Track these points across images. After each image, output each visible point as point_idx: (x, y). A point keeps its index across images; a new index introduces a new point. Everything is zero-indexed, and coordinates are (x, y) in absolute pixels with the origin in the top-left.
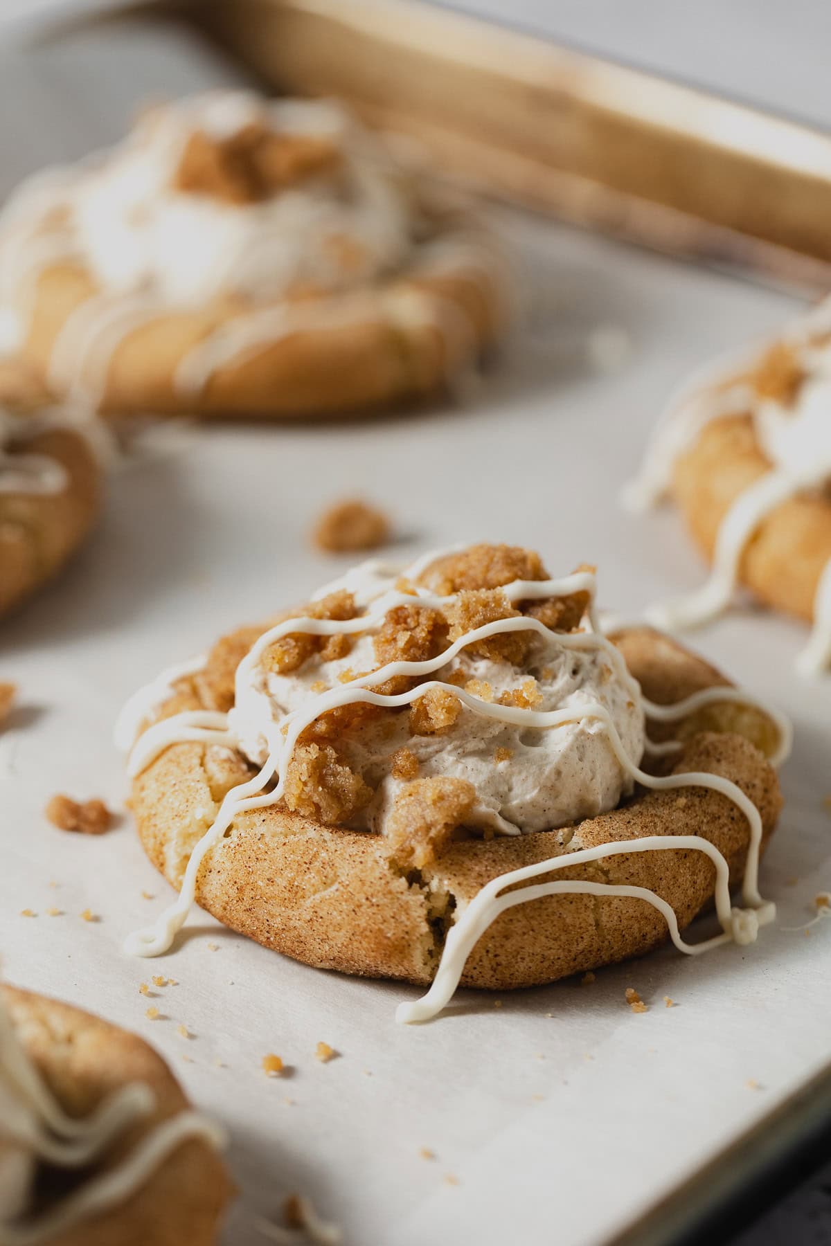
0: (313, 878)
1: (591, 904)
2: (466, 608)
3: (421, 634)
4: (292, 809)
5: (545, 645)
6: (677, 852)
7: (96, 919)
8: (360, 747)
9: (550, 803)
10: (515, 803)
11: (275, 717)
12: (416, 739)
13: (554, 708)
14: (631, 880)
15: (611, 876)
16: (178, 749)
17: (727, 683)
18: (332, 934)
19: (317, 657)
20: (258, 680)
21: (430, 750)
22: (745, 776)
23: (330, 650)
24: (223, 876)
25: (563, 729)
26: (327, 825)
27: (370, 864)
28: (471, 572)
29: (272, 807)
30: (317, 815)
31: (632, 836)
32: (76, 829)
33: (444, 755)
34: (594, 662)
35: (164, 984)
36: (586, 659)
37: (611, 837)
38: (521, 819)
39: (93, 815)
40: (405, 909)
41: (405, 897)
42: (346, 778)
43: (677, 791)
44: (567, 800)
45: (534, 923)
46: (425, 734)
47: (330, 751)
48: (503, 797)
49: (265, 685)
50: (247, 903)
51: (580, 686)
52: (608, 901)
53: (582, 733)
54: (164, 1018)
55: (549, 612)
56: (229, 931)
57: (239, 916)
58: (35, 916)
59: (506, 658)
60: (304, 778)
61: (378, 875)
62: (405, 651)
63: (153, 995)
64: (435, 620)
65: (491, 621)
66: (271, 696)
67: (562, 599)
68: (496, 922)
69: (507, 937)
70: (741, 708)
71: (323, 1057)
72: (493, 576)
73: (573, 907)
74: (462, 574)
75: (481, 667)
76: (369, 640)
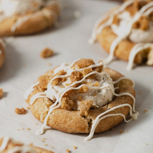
0: (68, 119)
1: (113, 117)
2: (85, 71)
3: (78, 76)
4: (62, 108)
5: (98, 75)
6: (124, 107)
7: (30, 129)
8: (72, 96)
9: (103, 101)
10: (98, 102)
11: (56, 93)
12: (81, 94)
13: (101, 86)
14: (118, 112)
15: (115, 112)
16: (39, 99)
17: (123, 76)
18: (72, 128)
19: (61, 82)
20: (52, 87)
21: (84, 95)
22: (131, 92)
23: (63, 80)
24: (52, 120)
25: (104, 89)
26: (69, 110)
27: (77, 116)
28: (83, 64)
29: (58, 108)
30: (67, 109)
31: (117, 105)
32: (21, 114)
33: (86, 96)
34: (106, 77)
35: (45, 139)
36: (105, 76)
37: (114, 106)
38: (99, 105)
39: (23, 111)
40: (84, 122)
41: (84, 121)
42: (71, 102)
43: (122, 96)
44: (106, 101)
45: (105, 122)
46: (82, 93)
47: (68, 98)
48: (96, 102)
49: (53, 87)
50: (57, 124)
51: (104, 81)
52: (115, 116)
53: (107, 89)
54: (47, 145)
55: (97, 70)
56: (53, 129)
57: (55, 126)
58: (20, 130)
59: (93, 78)
60: (64, 103)
61: (79, 117)
62: (76, 79)
63: (44, 141)
64: (80, 73)
65: (90, 73)
66: (54, 89)
67: (99, 67)
68: (99, 123)
69: (101, 125)
70: (127, 80)
71: (75, 148)
72: (87, 64)
73: (110, 118)
74: (81, 65)
75: (88, 80)
76: (69, 78)
